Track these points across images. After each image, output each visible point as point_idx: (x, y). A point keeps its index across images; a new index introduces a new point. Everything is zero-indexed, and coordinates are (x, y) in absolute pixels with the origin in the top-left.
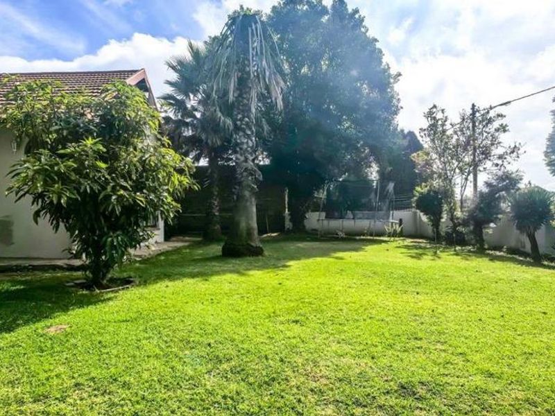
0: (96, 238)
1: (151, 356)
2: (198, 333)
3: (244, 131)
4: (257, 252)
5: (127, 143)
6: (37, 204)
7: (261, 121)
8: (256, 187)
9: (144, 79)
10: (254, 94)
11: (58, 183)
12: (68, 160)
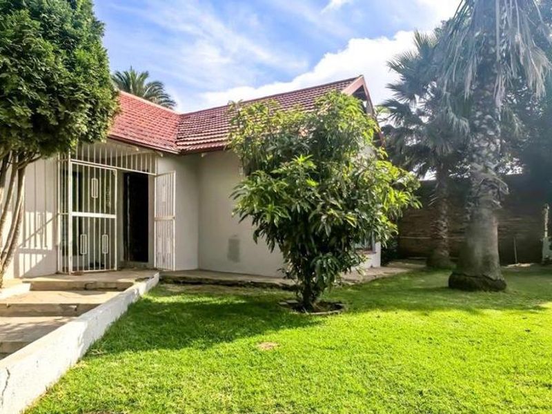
0: (306, 259)
1: (352, 392)
2: (408, 377)
3: (484, 131)
4: (497, 287)
5: (339, 159)
6: (257, 224)
7: (511, 117)
8: (499, 203)
9: (362, 86)
10: (500, 81)
11: (271, 203)
12: (280, 180)
